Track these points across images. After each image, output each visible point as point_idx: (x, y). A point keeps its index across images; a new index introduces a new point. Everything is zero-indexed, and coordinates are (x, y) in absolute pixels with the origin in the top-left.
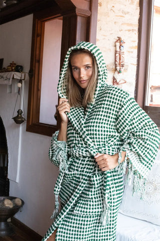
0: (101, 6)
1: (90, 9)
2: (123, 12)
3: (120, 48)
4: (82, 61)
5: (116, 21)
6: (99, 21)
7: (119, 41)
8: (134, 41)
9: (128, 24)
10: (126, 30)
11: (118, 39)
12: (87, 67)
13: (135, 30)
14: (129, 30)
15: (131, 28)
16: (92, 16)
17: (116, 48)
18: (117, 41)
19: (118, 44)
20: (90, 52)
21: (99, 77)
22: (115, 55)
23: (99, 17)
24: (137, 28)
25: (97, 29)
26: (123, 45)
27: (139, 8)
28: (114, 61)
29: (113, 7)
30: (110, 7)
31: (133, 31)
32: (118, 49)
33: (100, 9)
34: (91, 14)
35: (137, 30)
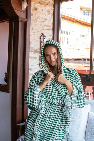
0: (32, 15)
1: (27, 17)
2: (44, 19)
3: (43, 39)
4: (51, 51)
5: (40, 24)
6: (32, 24)
7: (42, 36)
8: (51, 36)
9: (48, 26)
10: (46, 29)
11: (42, 34)
12: (54, 54)
13: (51, 29)
14: (48, 29)
15: (49, 28)
16: (28, 22)
17: (41, 40)
18: (41, 36)
19: (42, 37)
20: (56, 46)
21: (62, 60)
22: (41, 44)
23: (31, 22)
24: (52, 28)
25: (31, 29)
26: (45, 38)
27: (53, 17)
28: (40, 47)
29: (39, 16)
30: (37, 16)
31: (50, 30)
32: (42, 40)
33: (32, 18)
34: (27, 21)
35: (52, 29)
